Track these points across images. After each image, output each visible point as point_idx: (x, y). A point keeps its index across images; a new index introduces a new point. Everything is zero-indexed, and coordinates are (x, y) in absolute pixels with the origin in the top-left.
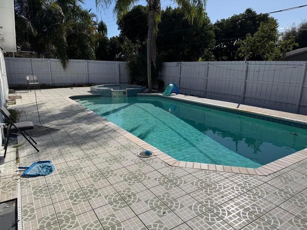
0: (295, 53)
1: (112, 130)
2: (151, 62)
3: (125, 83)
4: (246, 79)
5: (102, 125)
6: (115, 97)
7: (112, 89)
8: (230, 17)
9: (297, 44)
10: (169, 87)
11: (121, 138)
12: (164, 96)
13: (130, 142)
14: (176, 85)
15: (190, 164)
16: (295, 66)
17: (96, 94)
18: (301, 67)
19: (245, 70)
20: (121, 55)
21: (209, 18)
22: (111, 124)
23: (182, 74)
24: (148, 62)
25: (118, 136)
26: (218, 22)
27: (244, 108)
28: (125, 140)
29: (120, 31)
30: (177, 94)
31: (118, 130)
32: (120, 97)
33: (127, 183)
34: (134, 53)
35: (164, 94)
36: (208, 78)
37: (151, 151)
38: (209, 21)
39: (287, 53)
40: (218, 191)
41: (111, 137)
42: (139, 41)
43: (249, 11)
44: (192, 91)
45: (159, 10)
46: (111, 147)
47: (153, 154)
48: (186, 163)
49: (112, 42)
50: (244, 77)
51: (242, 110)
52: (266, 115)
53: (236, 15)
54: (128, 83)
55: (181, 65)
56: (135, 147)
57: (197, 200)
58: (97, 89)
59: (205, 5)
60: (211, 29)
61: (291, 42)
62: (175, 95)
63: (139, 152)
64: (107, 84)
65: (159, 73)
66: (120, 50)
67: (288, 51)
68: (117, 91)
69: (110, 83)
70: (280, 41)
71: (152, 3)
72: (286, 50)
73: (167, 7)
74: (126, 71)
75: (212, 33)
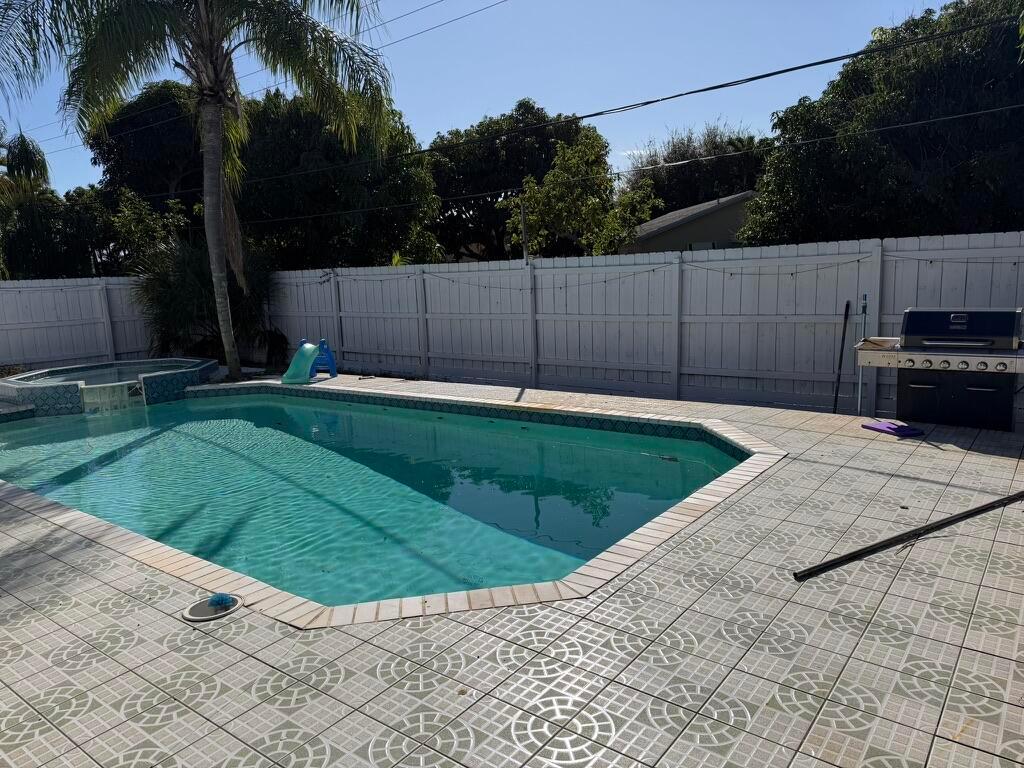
0: (662, 225)
1: (80, 542)
2: (224, 274)
3: (137, 353)
4: (536, 313)
5: (39, 527)
6: (95, 411)
7: (81, 384)
8: (476, 124)
9: (660, 203)
10: (304, 354)
11: (116, 565)
12: (285, 386)
13: (153, 576)
14: (325, 347)
15: (366, 610)
16: (655, 267)
17: (14, 409)
18: (669, 267)
19: (529, 285)
20: (116, 251)
21: (408, 127)
22: (77, 520)
23: (346, 306)
24: (214, 274)
25: (104, 561)
26: (442, 138)
27: (537, 399)
28: (134, 569)
29: (101, 168)
30: (333, 375)
31: (106, 538)
32: (116, 408)
33: (141, 724)
34: (163, 246)
35: (288, 381)
36: (428, 316)
37: (235, 593)
38: (411, 139)
39: (638, 228)
40: (451, 675)
41: (74, 569)
42: (178, 203)
43: (525, 107)
44: (383, 358)
45: (233, 106)
46: (77, 604)
47: (240, 602)
48: (355, 609)
49: (73, 206)
50: (528, 309)
51: (528, 408)
52: (593, 414)
53: (491, 119)
54: (149, 353)
55: (339, 279)
56: (171, 589)
57: (383, 721)
58: (17, 389)
59: (386, 89)
60: (419, 162)
61: (644, 198)
62: (326, 379)
63: (187, 603)
64: (64, 362)
65: (266, 307)
66: (109, 234)
67: (641, 221)
68: (104, 388)
69: (75, 360)
70: (623, 192)
71: (206, 82)
72: (634, 219)
73: (268, 92)
74: (138, 309)
75: (425, 175)
